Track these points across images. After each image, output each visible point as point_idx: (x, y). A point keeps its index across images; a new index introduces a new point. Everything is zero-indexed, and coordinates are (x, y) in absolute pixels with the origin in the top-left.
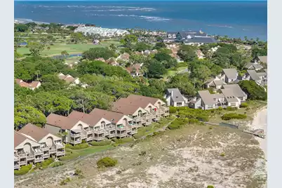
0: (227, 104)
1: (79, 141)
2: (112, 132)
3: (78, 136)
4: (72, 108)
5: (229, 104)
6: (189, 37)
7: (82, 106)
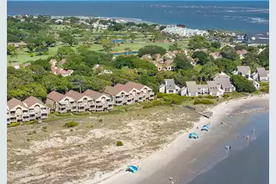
0: (209, 93)
1: (65, 111)
2: (91, 106)
3: (63, 107)
4: (70, 88)
5: (211, 94)
6: (254, 38)
7: (79, 86)
